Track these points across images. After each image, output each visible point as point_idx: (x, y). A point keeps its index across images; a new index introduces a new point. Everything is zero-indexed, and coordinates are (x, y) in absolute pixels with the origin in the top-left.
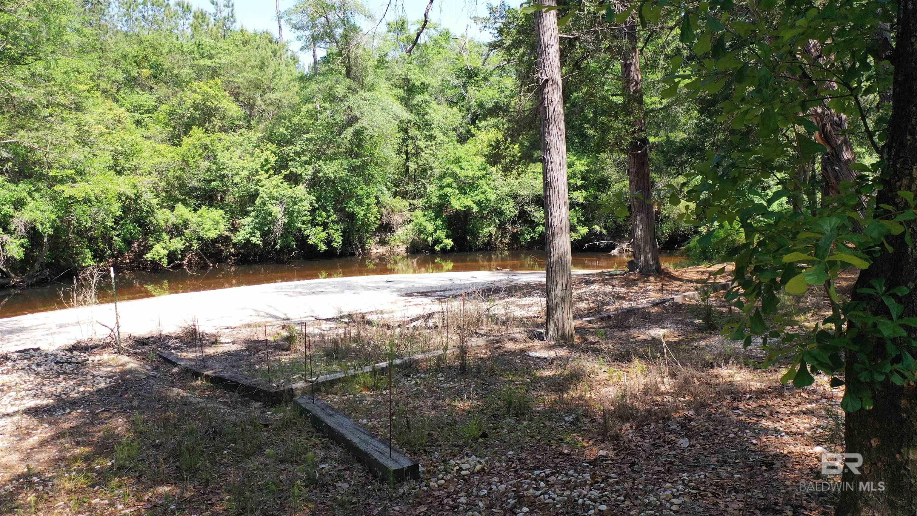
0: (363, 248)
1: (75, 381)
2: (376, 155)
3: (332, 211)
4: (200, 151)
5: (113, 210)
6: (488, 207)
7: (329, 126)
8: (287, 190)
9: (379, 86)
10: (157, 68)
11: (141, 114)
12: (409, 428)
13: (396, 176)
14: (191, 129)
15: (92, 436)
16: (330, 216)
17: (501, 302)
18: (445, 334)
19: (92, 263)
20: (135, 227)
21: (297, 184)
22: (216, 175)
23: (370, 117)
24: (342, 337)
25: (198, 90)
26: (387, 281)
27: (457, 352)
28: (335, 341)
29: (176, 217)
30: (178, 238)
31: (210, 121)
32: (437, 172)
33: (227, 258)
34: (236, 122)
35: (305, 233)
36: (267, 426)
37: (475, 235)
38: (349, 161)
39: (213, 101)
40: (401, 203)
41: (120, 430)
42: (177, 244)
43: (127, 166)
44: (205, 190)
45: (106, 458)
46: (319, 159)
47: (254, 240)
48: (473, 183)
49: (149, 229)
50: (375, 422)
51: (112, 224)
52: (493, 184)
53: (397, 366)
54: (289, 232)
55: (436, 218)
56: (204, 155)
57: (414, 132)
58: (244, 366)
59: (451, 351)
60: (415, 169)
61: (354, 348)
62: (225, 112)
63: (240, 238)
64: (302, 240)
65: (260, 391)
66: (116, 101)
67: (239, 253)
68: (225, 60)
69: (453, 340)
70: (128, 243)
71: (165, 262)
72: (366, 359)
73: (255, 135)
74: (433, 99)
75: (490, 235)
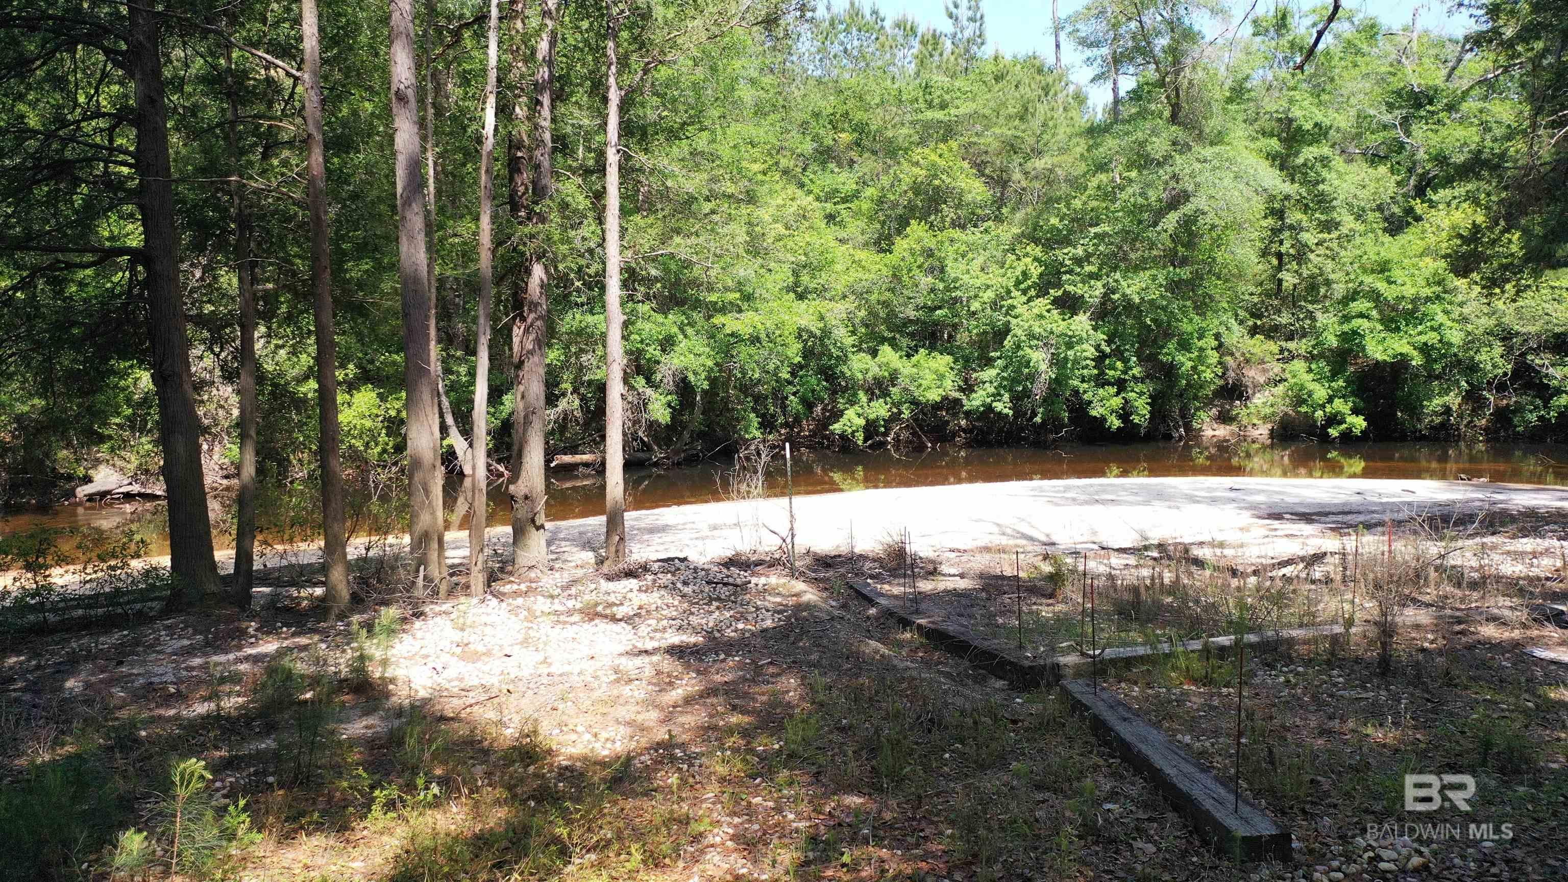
0: (1188, 427)
1: (732, 612)
2: (1219, 260)
3: (1135, 359)
4: (921, 260)
5: (790, 354)
6: (1444, 356)
7: (1135, 211)
8: (1057, 323)
9: (1232, 135)
10: (860, 129)
11: (835, 204)
12: (1272, 763)
13: (1256, 299)
14: (908, 224)
15: (754, 700)
16: (1131, 369)
17: (1470, 542)
18: (1349, 596)
19: (758, 434)
20: (819, 381)
21: (1074, 313)
22: (943, 299)
23: (1212, 192)
24: (1148, 582)
25: (921, 161)
26: (1231, 489)
27: (1373, 632)
28: (1135, 590)
29: (880, 366)
30: (881, 400)
31: (937, 211)
32: (1339, 290)
33: (954, 434)
34: (979, 211)
35: (1086, 397)
36: (1014, 722)
37: (1415, 410)
38: (1169, 272)
39: (944, 177)
40: (1265, 347)
41: (792, 696)
42: (880, 409)
43: (812, 285)
44: (924, 323)
45: (772, 736)
46: (1115, 268)
47: (999, 406)
48: (1415, 310)
49: (840, 384)
50: (1207, 744)
51: (788, 376)
52: (1456, 312)
53: (1251, 645)
54: (1058, 396)
55: (1333, 377)
56: (926, 266)
57: (1295, 216)
58: (978, 617)
59: (1360, 629)
60: (1295, 285)
61: (1170, 605)
62: (961, 194)
63: (976, 403)
64: (1079, 408)
65: (1003, 663)
66: (802, 186)
67: (974, 427)
68: (966, 108)
69: (1363, 608)
70: (809, 405)
71: (860, 437)
72: (1192, 629)
73: (1008, 232)
74: (1338, 152)
75: (1447, 410)
